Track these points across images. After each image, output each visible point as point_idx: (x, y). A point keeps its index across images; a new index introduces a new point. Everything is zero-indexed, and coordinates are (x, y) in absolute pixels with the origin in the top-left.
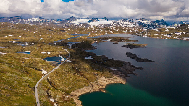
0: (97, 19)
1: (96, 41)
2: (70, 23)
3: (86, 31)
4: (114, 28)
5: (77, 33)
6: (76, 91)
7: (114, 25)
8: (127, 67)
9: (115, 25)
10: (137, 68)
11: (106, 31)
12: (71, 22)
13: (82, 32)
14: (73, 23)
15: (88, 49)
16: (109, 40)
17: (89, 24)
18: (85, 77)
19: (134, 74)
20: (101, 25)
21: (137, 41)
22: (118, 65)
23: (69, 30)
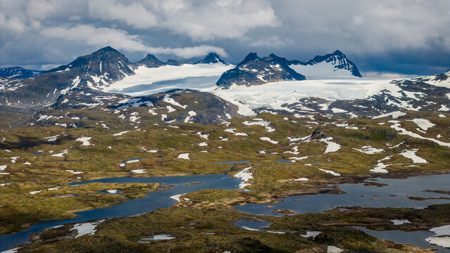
0: (284, 63)
2: (88, 90)
3: (209, 148)
4: (425, 124)
5: (144, 166)
7: (411, 108)
9: (415, 104)
11: (372, 151)
12: (97, 82)
13: (185, 156)
14: (106, 90)
17: (229, 94)
20: (313, 103)
23: (85, 141)
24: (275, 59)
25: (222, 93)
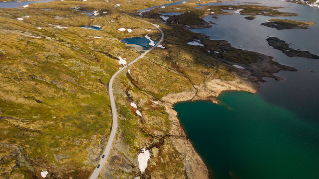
1: (212, 13)
6: (170, 95)
8: (266, 65)
15: (196, 26)
16: (238, 12)
18: (186, 76)
19: (276, 78)
21: (295, 15)
22: (247, 60)
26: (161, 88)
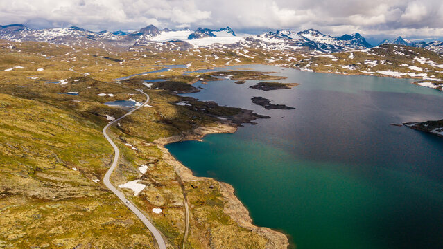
0: (210, 31)
1: (201, 79)
2: (145, 40)
3: (182, 58)
4: (246, 51)
5: (162, 62)
6: (160, 139)
7: (248, 46)
8: (246, 116)
9: (249, 45)
10: (261, 117)
11: (228, 59)
12: (149, 37)
13: (174, 60)
14: (151, 40)
15: (183, 91)
16: (228, 77)
17: (190, 42)
18: (174, 126)
19: (252, 124)
20: (217, 45)
21: (284, 78)
22: (230, 113)
23: (145, 56)
24: (206, 29)
25: (189, 41)
26: (152, 134)
